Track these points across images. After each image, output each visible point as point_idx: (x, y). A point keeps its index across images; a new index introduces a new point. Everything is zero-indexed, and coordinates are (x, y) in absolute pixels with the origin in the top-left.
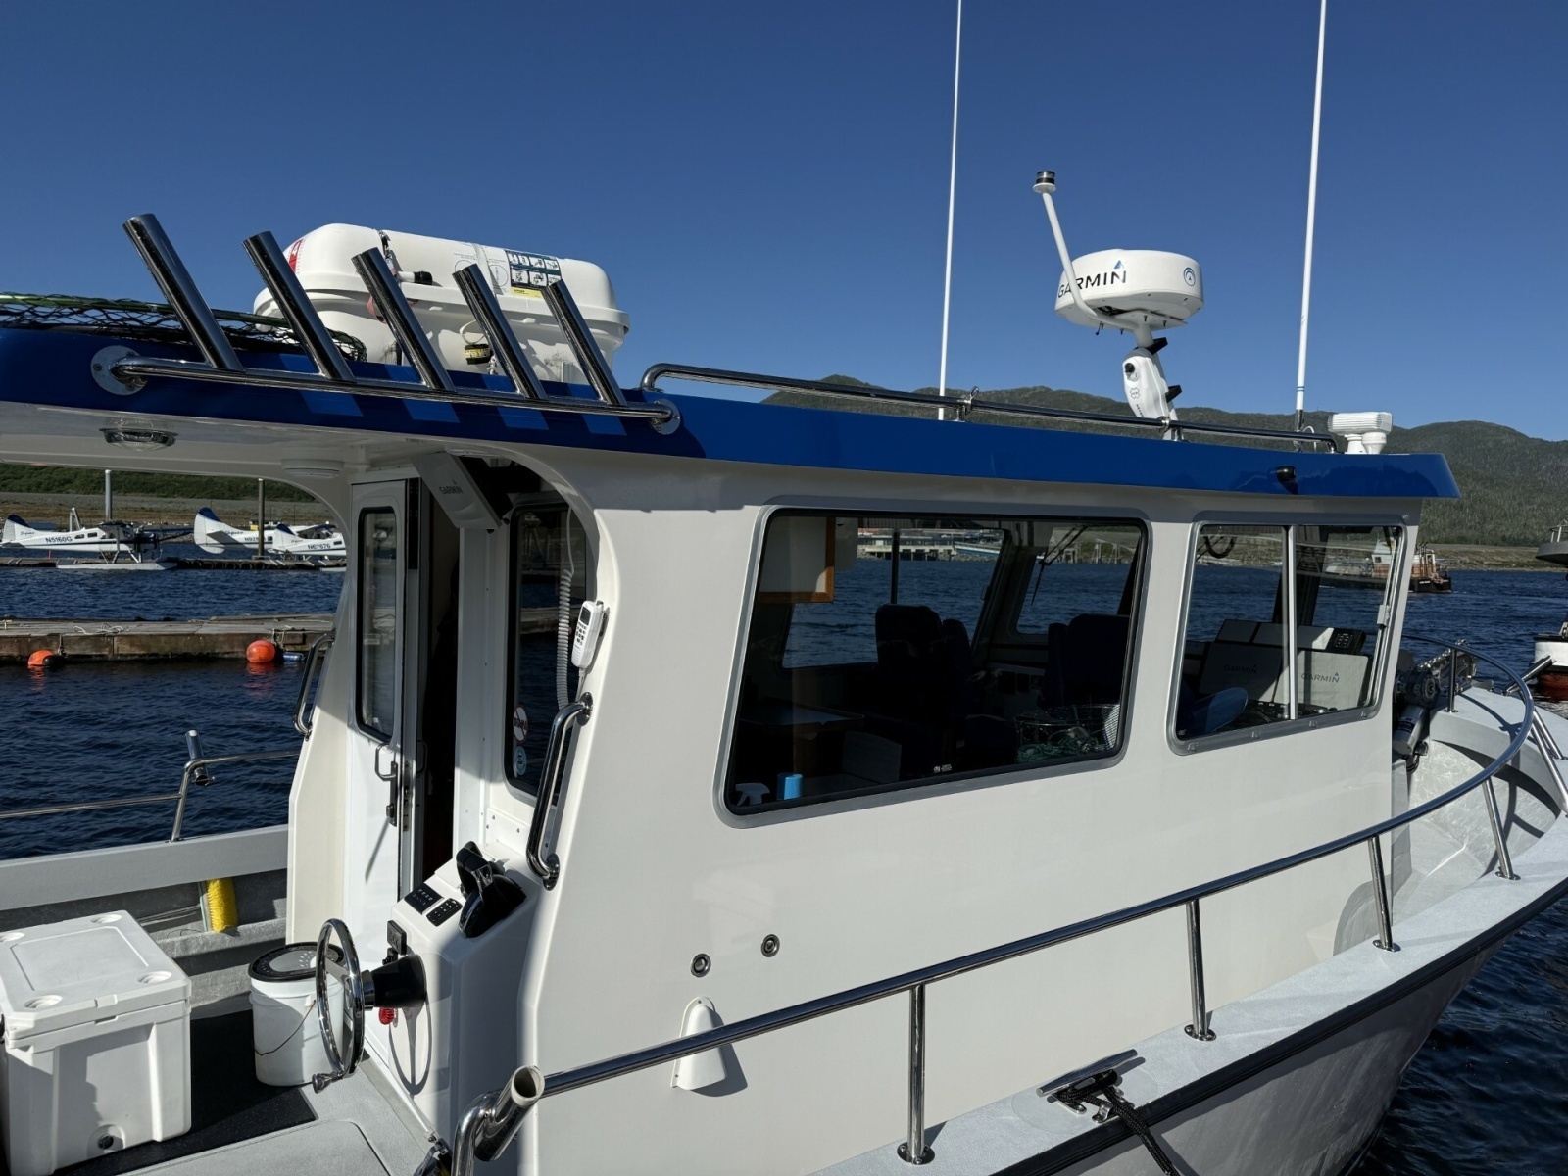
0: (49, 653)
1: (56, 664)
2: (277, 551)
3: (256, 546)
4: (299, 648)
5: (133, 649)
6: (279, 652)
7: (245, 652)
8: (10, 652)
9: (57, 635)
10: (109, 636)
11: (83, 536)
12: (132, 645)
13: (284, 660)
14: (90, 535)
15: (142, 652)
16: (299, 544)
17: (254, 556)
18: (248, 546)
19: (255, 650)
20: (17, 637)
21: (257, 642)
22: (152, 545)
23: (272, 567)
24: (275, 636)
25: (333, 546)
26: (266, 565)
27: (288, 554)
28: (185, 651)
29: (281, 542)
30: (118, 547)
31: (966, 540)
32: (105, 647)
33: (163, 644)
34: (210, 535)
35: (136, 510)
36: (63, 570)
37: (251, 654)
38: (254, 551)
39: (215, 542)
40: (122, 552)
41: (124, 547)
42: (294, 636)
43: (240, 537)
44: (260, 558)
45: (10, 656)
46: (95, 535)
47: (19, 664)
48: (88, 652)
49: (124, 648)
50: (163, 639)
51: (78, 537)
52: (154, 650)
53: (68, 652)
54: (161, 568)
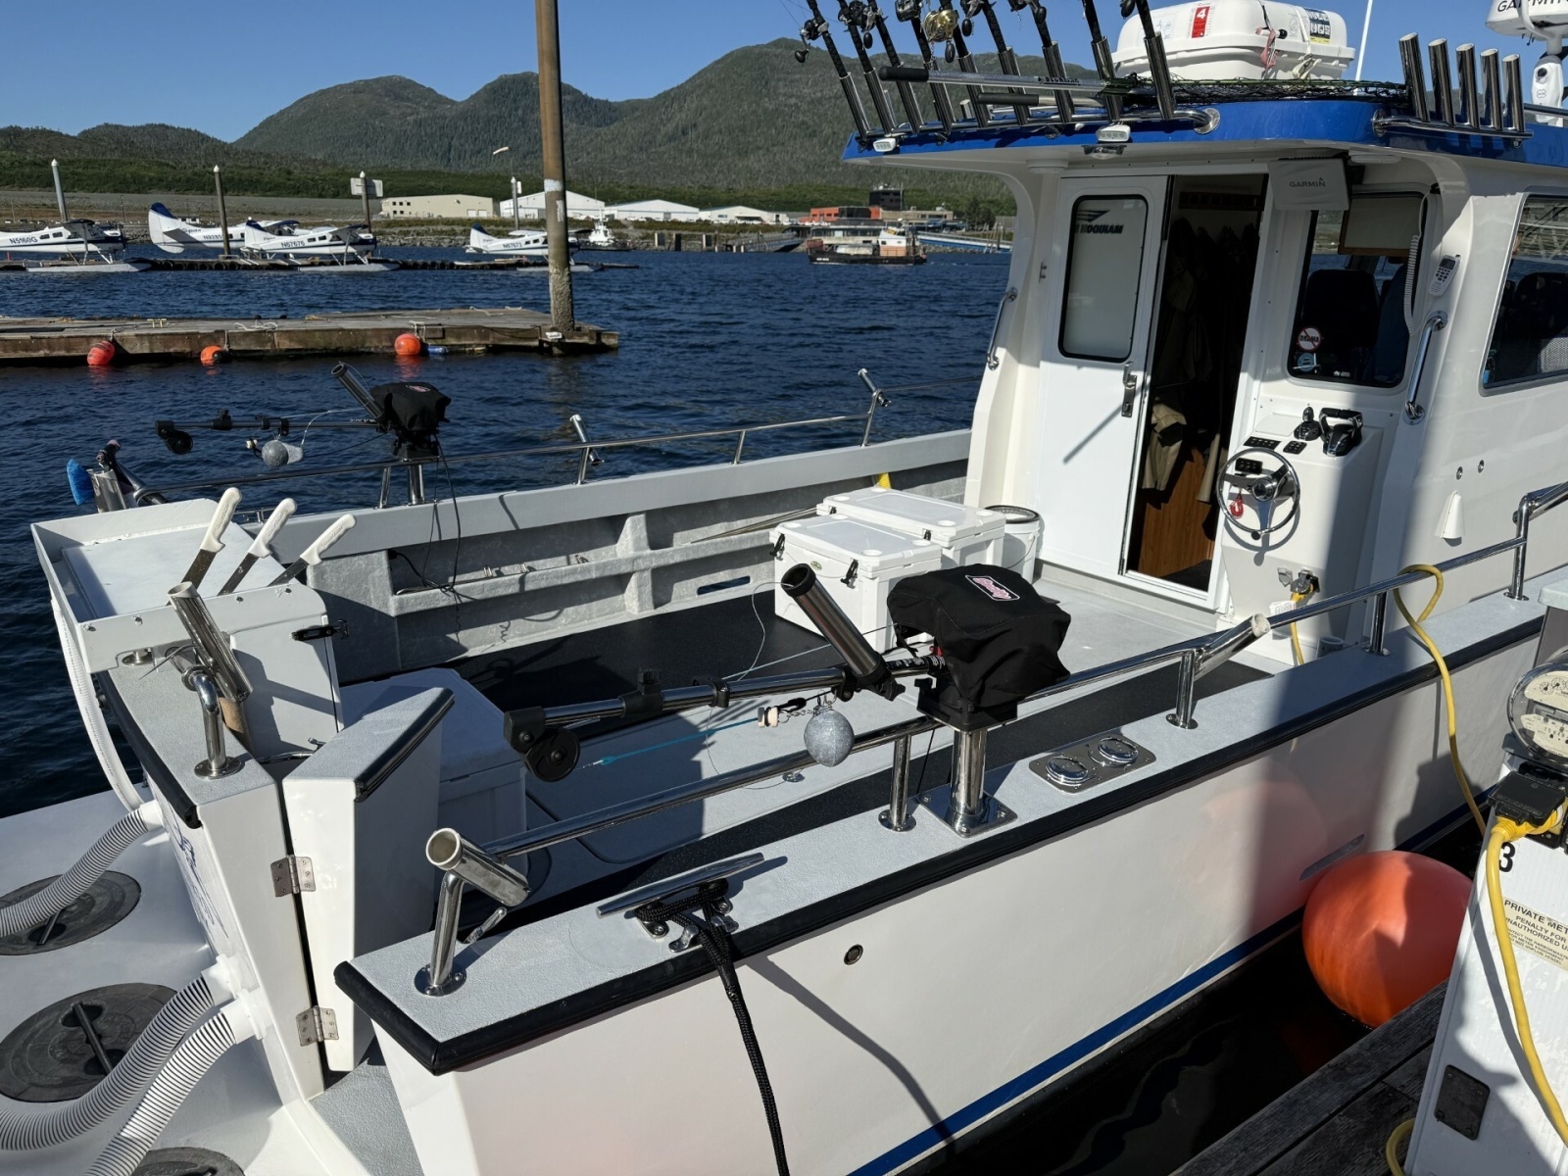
0: (218, 349)
1: (224, 359)
2: (251, 249)
3: (221, 245)
4: (440, 342)
5: (292, 344)
6: (424, 346)
7: (393, 346)
8: (183, 349)
9: (223, 332)
10: (270, 332)
11: (47, 237)
12: (291, 340)
13: (428, 353)
14: (55, 235)
15: (301, 347)
16: (272, 242)
17: (221, 256)
18: (207, 245)
19: (403, 344)
20: (188, 334)
21: (404, 336)
22: (121, 245)
23: (246, 267)
24: (418, 331)
25: (307, 244)
26: (239, 265)
27: (263, 254)
28: (339, 345)
29: (254, 240)
30: (87, 248)
31: (929, 229)
32: (267, 342)
33: (318, 339)
34: (166, 233)
35: (37, 206)
36: (34, 274)
37: (400, 347)
38: (219, 251)
39: (174, 241)
40: (90, 253)
41: (92, 247)
42: (434, 331)
43: (199, 234)
44: (227, 258)
45: (182, 353)
46: (59, 235)
47: (191, 360)
48: (253, 348)
49: (285, 344)
50: (317, 334)
51: (42, 237)
52: (311, 345)
53: (234, 347)
54: (134, 270)
